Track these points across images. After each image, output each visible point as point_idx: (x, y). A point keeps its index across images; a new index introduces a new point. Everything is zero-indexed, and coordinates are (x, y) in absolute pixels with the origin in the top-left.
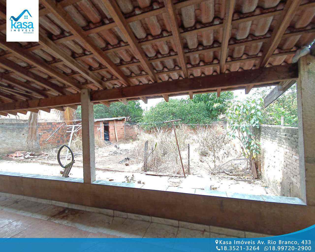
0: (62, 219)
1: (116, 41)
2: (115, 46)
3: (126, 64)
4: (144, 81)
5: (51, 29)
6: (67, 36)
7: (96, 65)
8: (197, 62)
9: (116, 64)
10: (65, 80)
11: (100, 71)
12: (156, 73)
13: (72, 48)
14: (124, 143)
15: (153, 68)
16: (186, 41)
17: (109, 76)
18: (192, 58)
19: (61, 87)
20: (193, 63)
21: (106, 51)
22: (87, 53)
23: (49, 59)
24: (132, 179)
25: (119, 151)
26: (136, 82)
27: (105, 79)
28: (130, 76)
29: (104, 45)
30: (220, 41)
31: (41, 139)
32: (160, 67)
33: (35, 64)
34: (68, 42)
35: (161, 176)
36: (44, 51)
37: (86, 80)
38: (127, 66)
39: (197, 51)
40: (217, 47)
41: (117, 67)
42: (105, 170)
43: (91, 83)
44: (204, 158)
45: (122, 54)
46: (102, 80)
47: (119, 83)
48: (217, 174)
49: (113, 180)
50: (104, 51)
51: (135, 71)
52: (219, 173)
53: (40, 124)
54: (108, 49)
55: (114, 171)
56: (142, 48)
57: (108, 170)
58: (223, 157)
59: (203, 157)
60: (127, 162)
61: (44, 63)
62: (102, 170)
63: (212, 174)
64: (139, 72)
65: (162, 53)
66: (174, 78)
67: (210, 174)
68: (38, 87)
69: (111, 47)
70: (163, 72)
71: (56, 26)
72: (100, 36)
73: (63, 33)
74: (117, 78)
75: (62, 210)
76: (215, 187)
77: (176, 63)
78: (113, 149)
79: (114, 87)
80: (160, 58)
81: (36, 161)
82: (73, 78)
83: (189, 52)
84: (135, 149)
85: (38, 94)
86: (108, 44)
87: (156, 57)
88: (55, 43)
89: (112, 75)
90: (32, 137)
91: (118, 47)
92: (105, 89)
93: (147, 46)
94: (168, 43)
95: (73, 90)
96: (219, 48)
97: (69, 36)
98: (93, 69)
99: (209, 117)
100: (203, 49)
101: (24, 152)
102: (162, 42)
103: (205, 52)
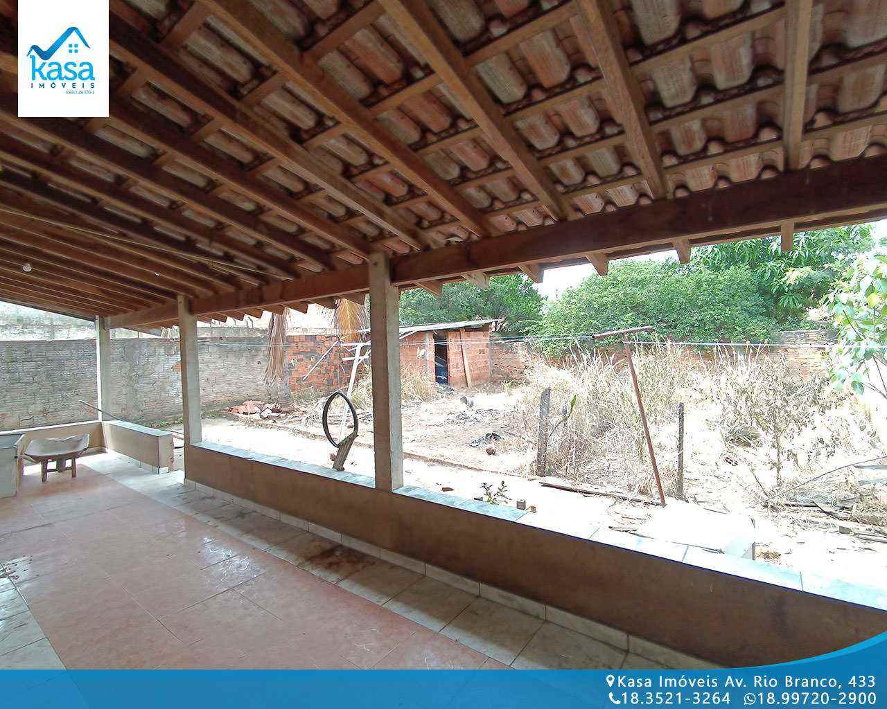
0: (326, 568)
1: (445, 121)
2: (443, 135)
3: (477, 178)
4: (530, 218)
5: (294, 116)
6: (330, 128)
7: (400, 191)
8: (698, 145)
9: (449, 181)
10: (332, 233)
11: (409, 204)
12: (564, 194)
13: (343, 156)
14: (488, 392)
15: (551, 180)
16: (656, 87)
17: (434, 215)
18: (677, 135)
19: (326, 250)
20: (682, 150)
21: (421, 152)
22: (377, 161)
23: (297, 187)
24: (500, 492)
25: (471, 413)
26: (507, 225)
27: (426, 223)
28: (490, 210)
29: (414, 136)
30: (780, 65)
31: (295, 375)
32: (576, 175)
33: (268, 203)
34: (332, 141)
35: (588, 495)
36: (285, 171)
37: (381, 230)
38: (478, 182)
39: (692, 110)
40: (768, 86)
41: (452, 188)
42: (434, 461)
43: (392, 236)
44: (740, 450)
45: (463, 152)
46: (417, 227)
47: (461, 230)
48: (786, 507)
49: (452, 490)
50: (416, 150)
51: (503, 195)
52: (794, 506)
53: (290, 340)
54: (426, 145)
55: (456, 465)
56: (517, 129)
57: (440, 462)
58: (813, 455)
59: (737, 448)
60: (492, 445)
61: (288, 198)
62: (426, 460)
63: (766, 506)
64: (513, 196)
65: (578, 133)
66: (620, 202)
67: (759, 507)
68: (279, 254)
69: (434, 139)
70: (585, 187)
71: (305, 108)
72: (406, 115)
73: (321, 123)
74: (454, 220)
75: (328, 546)
76: (771, 550)
77: (625, 156)
78: (456, 405)
79: (448, 243)
80: (573, 148)
81: (284, 426)
82: (352, 229)
83: (666, 118)
84: (516, 410)
85: (280, 272)
86: (425, 130)
87: (561, 147)
88: (306, 149)
89: (443, 212)
90: (274, 369)
91: (452, 135)
92: (427, 248)
93: (529, 121)
94: (593, 101)
95: (352, 257)
96: (776, 89)
97: (335, 125)
98: (395, 200)
99: (768, 314)
100: (717, 102)
101: (260, 402)
102: (576, 101)
103: (725, 111)
